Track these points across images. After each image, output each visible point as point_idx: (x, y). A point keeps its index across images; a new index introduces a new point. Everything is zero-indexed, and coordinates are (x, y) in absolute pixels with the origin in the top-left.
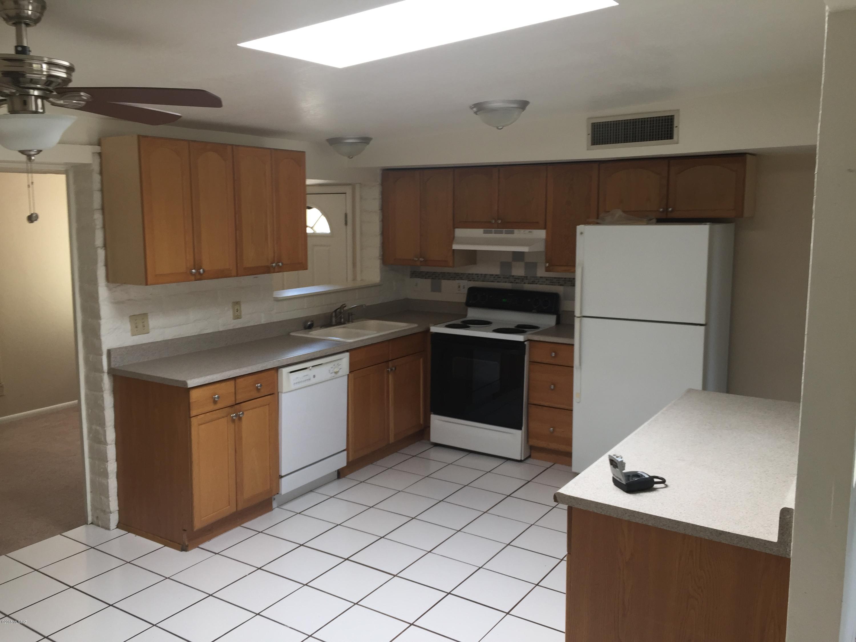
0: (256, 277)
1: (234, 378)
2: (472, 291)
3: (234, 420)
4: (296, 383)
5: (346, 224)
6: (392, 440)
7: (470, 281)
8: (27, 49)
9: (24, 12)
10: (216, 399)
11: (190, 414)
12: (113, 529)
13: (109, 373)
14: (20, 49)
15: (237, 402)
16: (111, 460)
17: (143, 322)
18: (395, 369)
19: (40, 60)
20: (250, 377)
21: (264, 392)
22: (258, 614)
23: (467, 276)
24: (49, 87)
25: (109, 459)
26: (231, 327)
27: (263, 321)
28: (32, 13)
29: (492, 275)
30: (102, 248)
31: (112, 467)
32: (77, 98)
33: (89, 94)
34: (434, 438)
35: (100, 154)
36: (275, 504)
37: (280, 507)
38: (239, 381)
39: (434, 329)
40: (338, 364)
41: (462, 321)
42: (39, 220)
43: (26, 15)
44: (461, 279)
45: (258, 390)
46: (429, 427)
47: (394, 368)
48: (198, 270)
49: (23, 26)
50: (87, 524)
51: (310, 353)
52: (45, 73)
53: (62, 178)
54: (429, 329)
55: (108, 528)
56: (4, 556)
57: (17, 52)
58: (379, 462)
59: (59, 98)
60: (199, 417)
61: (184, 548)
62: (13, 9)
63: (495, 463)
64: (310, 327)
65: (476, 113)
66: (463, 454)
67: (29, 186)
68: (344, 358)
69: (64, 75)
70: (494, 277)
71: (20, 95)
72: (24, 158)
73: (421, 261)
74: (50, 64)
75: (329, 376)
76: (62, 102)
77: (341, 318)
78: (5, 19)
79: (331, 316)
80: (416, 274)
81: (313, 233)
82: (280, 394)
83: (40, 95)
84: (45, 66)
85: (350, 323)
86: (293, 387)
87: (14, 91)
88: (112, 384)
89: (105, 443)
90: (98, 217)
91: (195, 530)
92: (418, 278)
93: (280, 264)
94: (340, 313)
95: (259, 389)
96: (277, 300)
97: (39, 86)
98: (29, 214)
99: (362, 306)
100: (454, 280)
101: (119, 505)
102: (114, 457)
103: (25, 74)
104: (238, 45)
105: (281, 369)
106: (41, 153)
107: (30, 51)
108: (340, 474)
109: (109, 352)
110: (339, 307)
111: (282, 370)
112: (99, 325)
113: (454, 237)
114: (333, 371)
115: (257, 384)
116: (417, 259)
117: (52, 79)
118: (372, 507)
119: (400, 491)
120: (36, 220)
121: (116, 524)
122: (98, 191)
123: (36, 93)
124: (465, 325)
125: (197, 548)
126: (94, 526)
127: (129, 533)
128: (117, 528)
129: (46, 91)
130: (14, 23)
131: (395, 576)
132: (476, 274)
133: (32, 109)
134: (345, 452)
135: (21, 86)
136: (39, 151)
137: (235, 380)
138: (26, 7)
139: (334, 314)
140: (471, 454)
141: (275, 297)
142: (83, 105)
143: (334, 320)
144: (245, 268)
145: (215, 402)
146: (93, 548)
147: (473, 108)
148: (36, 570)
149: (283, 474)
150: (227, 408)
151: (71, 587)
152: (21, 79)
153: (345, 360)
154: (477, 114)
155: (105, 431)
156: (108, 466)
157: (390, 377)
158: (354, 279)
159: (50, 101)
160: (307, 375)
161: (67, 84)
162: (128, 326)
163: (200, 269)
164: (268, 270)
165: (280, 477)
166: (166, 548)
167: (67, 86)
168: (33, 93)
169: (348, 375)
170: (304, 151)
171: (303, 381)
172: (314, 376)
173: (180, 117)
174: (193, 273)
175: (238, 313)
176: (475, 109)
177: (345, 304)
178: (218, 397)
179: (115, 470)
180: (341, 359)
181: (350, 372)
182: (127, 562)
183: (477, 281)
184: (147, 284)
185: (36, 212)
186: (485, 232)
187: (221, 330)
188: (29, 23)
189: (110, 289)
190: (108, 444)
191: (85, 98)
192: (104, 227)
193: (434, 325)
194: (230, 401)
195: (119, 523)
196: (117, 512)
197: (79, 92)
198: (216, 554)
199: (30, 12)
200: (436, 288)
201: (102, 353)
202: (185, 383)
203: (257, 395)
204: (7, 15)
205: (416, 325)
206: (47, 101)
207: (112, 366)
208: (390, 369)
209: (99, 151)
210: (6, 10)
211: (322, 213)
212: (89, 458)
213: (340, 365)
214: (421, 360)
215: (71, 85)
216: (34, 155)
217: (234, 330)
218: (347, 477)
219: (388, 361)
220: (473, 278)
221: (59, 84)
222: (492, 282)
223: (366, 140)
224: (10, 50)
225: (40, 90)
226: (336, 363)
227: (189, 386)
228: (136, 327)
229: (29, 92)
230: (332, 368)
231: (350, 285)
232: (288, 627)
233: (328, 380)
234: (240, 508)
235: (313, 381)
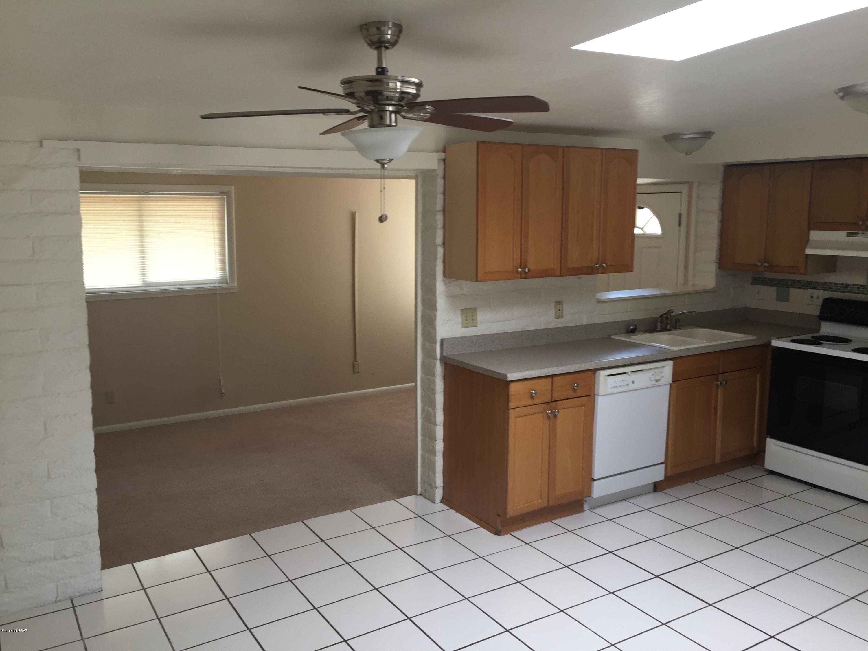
0: (580, 278)
1: (552, 376)
2: (827, 302)
3: (550, 416)
4: (614, 387)
5: (680, 224)
6: (718, 459)
7: (827, 290)
8: (386, 70)
9: (384, 37)
10: (533, 395)
11: (508, 406)
12: (438, 503)
13: (441, 360)
14: (380, 70)
15: (553, 400)
16: (438, 440)
17: (472, 316)
18: (726, 383)
19: (395, 79)
20: (568, 376)
21: (580, 392)
22: (562, 611)
23: (823, 285)
24: (400, 103)
25: (437, 439)
26: (552, 326)
27: (585, 322)
28: (391, 37)
29: (856, 285)
30: (441, 246)
31: (440, 446)
32: (424, 111)
33: (433, 107)
34: (769, 464)
35: (444, 160)
36: (586, 507)
37: (590, 510)
38: (555, 379)
39: (776, 343)
40: (659, 372)
41: (812, 336)
42: (388, 220)
43: (385, 39)
44: (815, 288)
45: (574, 390)
46: (764, 451)
47: (724, 382)
48: (523, 268)
49: (383, 49)
50: (417, 495)
51: (630, 358)
52: (398, 90)
53: (412, 183)
54: (770, 343)
55: (434, 503)
56: (349, 511)
57: (378, 73)
58: (701, 482)
59: (408, 112)
60: (517, 410)
61: (497, 533)
62: (376, 35)
63: (845, 503)
64: (633, 331)
65: (842, 98)
66: (803, 487)
67: (381, 191)
68: (667, 366)
69: (413, 91)
70: (859, 288)
71: (378, 111)
72: (379, 166)
73: (765, 267)
74: (403, 82)
75: (648, 383)
76: (411, 115)
77: (667, 324)
78: (369, 45)
79: (656, 321)
80: (758, 281)
81: (644, 234)
82: (596, 396)
83: (394, 110)
84: (399, 84)
85: (677, 329)
86: (610, 391)
87: (373, 108)
88: (443, 370)
89: (435, 424)
90: (439, 217)
91: (508, 517)
92: (762, 285)
93: (604, 265)
94: (667, 318)
95: (576, 389)
96: (600, 301)
97: (393, 102)
98: (380, 215)
99: (691, 312)
100: (807, 289)
101: (444, 482)
102: (442, 437)
103: (382, 93)
104: (572, 48)
105: (599, 371)
106: (392, 161)
107: (388, 71)
108: (657, 487)
109: (442, 341)
110: (666, 312)
111: (600, 373)
112: (435, 316)
113: (808, 240)
114: (654, 378)
115: (573, 384)
116: (760, 264)
117: (404, 95)
118: (690, 528)
119: (723, 516)
120: (385, 220)
121: (440, 499)
122: (441, 194)
123: (391, 108)
124: (816, 341)
125: (509, 535)
126: (422, 497)
127: (450, 509)
128: (441, 502)
129: (399, 106)
130: (376, 48)
131: (710, 605)
132: (835, 284)
133: (387, 122)
134: (663, 465)
135: (380, 103)
136: (391, 160)
137: (552, 378)
138: (386, 33)
139: (659, 320)
140: (815, 488)
141: (597, 299)
142: (428, 117)
143: (659, 325)
144: (569, 268)
145: (532, 397)
146: (420, 517)
147: (839, 92)
148: (373, 528)
149: (595, 478)
150: (544, 404)
151: (399, 548)
152: (380, 97)
153: (668, 368)
154: (843, 100)
155: (435, 413)
156: (436, 445)
157: (720, 391)
158: (685, 283)
159: (402, 115)
160: (626, 380)
161: (416, 99)
162: (459, 319)
163: (525, 268)
164: (591, 271)
165: (593, 480)
166: (482, 529)
167: (416, 101)
168: (388, 109)
169: (671, 384)
170: (637, 149)
171: (621, 386)
172: (633, 382)
173: (512, 122)
174: (519, 272)
175: (560, 312)
176: (841, 94)
177: (672, 310)
178: (536, 393)
179: (442, 449)
180: (663, 367)
181: (673, 382)
182: (448, 536)
183: (836, 291)
184: (477, 281)
185: (386, 214)
186: (848, 235)
187: (543, 328)
188: (388, 46)
189: (446, 284)
190: (437, 424)
191: (429, 111)
192: (444, 227)
193: (777, 339)
194: (547, 399)
195: (443, 498)
196: (442, 488)
197: (424, 106)
198: (526, 543)
199: (389, 37)
200: (783, 298)
201: (436, 342)
202: (505, 376)
203: (571, 394)
204: (371, 41)
205: (754, 337)
206: (399, 115)
207: (444, 355)
208: (719, 383)
209: (444, 158)
210: (370, 36)
211: (653, 213)
212: (422, 435)
213: (662, 373)
214: (759, 376)
215: (419, 100)
216: (386, 164)
217: (555, 328)
218: (664, 491)
219: (717, 374)
220: (830, 288)
221: (409, 99)
222: (856, 293)
223: (707, 135)
224: (372, 72)
225: (394, 106)
226: (657, 371)
227: (509, 379)
228: (466, 320)
229: (384, 108)
230: (653, 375)
231: (680, 289)
232: (591, 631)
233: (647, 388)
234: (552, 503)
235: (632, 387)
